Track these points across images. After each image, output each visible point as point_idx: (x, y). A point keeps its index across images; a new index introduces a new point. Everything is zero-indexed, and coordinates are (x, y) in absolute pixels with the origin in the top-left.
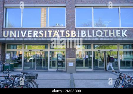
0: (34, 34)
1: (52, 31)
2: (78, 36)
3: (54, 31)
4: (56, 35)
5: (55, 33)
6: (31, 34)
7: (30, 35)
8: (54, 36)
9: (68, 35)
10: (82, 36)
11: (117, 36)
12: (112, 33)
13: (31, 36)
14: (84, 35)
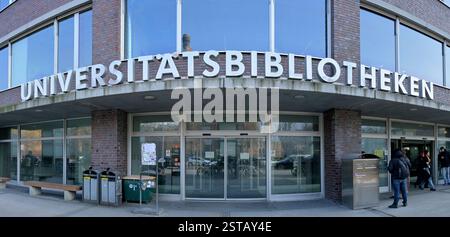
0: (95, 76)
1: (151, 58)
2: (254, 72)
3: (159, 57)
4: (167, 71)
5: (163, 63)
6: (84, 77)
7: (82, 81)
8: (159, 76)
9: (211, 69)
10: (269, 73)
11: (383, 87)
12: (369, 76)
13: (84, 86)
14: (274, 69)
